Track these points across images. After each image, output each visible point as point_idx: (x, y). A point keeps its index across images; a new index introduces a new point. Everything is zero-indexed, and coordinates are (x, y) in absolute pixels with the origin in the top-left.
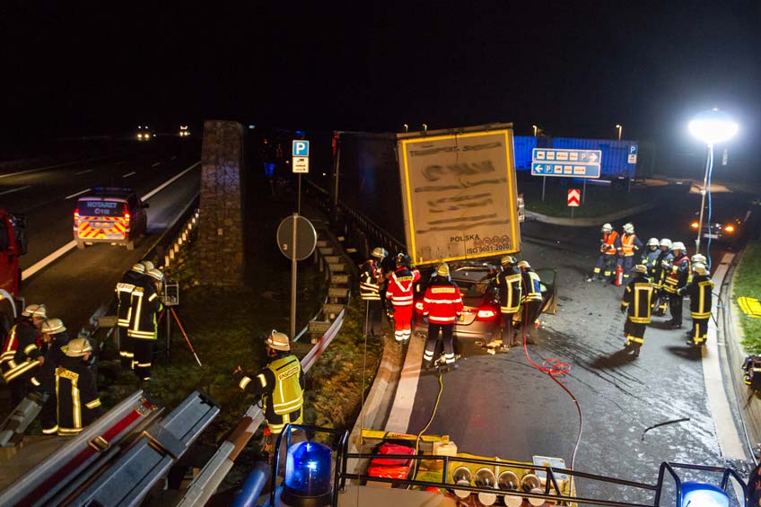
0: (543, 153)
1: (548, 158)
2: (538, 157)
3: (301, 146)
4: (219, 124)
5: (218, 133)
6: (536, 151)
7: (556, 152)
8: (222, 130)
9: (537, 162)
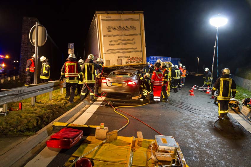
0: (153, 58)
1: (154, 59)
2: (151, 59)
3: (71, 45)
4: (29, 18)
5: (29, 22)
6: (151, 57)
7: (157, 57)
8: (31, 21)
9: (151, 60)
